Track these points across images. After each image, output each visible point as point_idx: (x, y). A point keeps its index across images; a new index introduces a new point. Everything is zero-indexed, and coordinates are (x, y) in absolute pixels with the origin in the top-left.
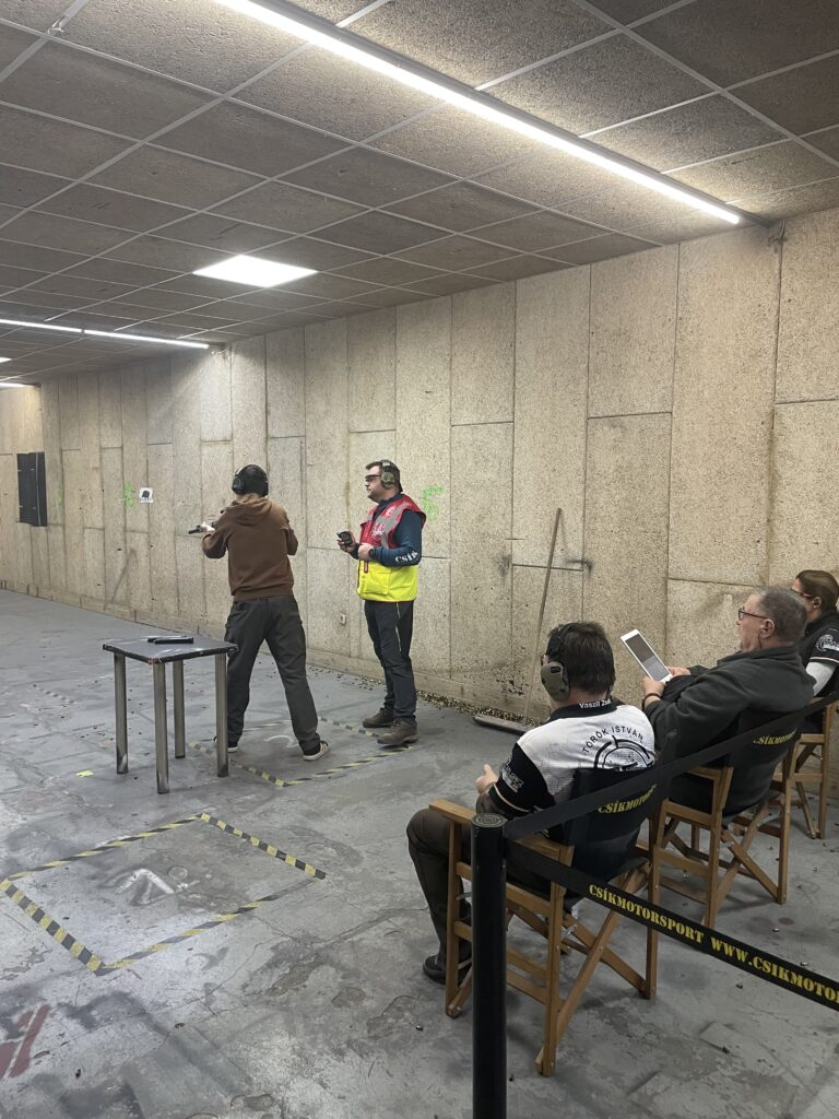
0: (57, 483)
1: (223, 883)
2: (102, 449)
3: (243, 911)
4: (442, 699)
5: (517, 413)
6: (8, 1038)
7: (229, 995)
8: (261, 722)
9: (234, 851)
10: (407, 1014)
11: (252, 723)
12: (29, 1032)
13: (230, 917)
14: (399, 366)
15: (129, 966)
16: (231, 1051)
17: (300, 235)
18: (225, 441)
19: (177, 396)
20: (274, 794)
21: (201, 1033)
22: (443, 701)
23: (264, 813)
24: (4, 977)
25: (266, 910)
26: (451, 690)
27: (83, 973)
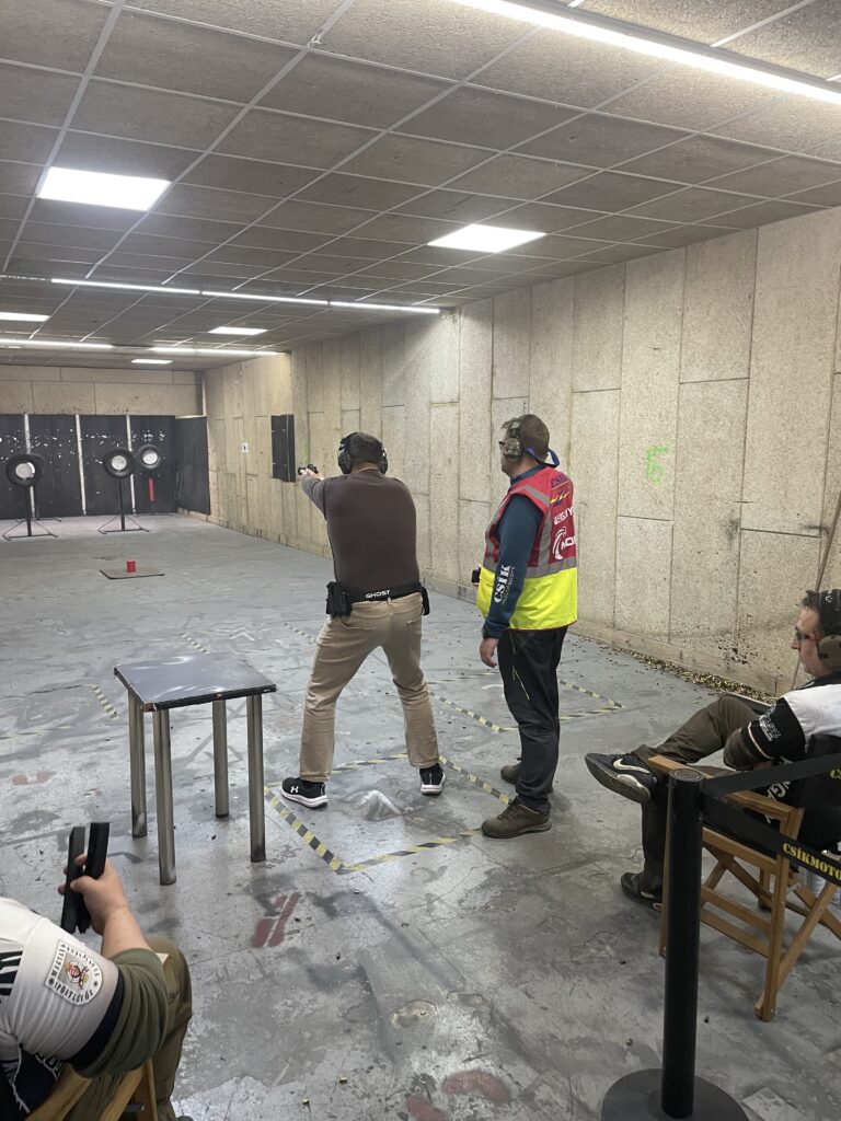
0: (304, 443)
2: (343, 411)
3: (459, 836)
4: (660, 662)
5: (754, 370)
6: (266, 915)
7: (448, 906)
9: (454, 784)
10: (608, 948)
12: (283, 913)
13: (449, 840)
14: (626, 323)
15: (365, 871)
16: (448, 953)
17: (530, 201)
18: (453, 403)
19: (410, 360)
20: (494, 737)
21: (423, 934)
22: (660, 664)
23: (481, 753)
24: (264, 866)
25: (478, 838)
26: (670, 654)
27: (327, 870)
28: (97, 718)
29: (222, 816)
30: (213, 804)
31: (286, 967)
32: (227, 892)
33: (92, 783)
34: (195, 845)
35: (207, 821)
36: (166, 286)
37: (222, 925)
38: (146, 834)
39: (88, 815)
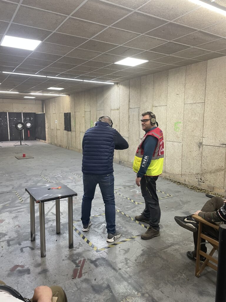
0: (74, 121)
1: (125, 230)
2: (85, 112)
3: (132, 238)
4: (179, 182)
5: (206, 100)
6: (76, 267)
7: (132, 262)
8: (129, 186)
9: (127, 221)
10: (184, 275)
11: (127, 186)
12: (81, 266)
13: (129, 240)
14: (169, 87)
15: (104, 250)
16: (135, 279)
17: (146, 50)
18: (117, 109)
19: (105, 97)
20: (136, 206)
21: (126, 272)
22: (179, 183)
23: (134, 211)
24: (73, 250)
25: (138, 239)
26: (182, 180)
27: (93, 251)
28: (17, 202)
29: (58, 233)
30: (56, 229)
31: (84, 285)
32: (62, 259)
33: (17, 223)
34: (51, 243)
35: (54, 235)
36: (36, 74)
37: (62, 271)
38: (35, 240)
39: (16, 234)
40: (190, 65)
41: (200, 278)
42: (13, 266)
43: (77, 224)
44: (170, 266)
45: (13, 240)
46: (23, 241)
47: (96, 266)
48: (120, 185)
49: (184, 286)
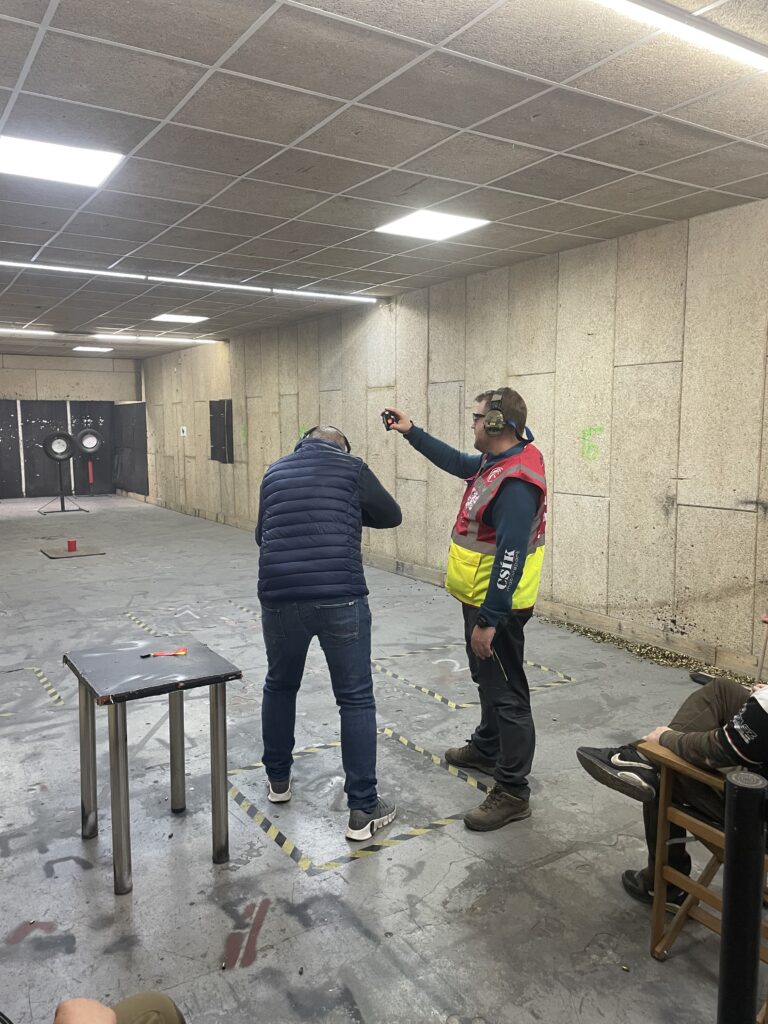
0: (242, 426)
1: (412, 797)
2: (280, 396)
3: (432, 826)
4: (599, 634)
5: (687, 353)
6: (235, 928)
7: (432, 909)
8: (428, 645)
9: (418, 767)
10: (610, 953)
11: (420, 645)
12: (254, 924)
13: (423, 831)
14: (560, 310)
15: (336, 869)
16: (440, 967)
17: (480, 186)
18: (389, 387)
19: (348, 347)
20: (448, 715)
21: (410, 945)
22: (600, 637)
23: (442, 732)
24: (228, 868)
25: (456, 829)
26: (609, 626)
27: (296, 870)
28: (40, 703)
29: (179, 811)
30: (169, 797)
31: (263, 992)
32: (189, 901)
33: (36, 777)
34: (152, 845)
35: (162, 817)
36: (111, 270)
37: (187, 942)
38: (97, 835)
39: (32, 813)
40: (629, 236)
41: (666, 963)
42: (16, 924)
43: (243, 778)
44: (564, 922)
45: (19, 834)
46: (55, 840)
47: (307, 923)
48: (396, 645)
49: (611, 991)
